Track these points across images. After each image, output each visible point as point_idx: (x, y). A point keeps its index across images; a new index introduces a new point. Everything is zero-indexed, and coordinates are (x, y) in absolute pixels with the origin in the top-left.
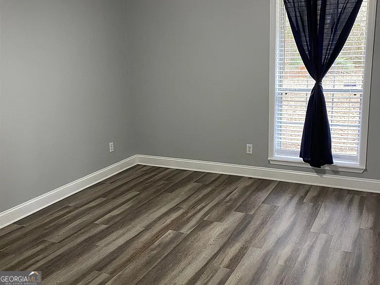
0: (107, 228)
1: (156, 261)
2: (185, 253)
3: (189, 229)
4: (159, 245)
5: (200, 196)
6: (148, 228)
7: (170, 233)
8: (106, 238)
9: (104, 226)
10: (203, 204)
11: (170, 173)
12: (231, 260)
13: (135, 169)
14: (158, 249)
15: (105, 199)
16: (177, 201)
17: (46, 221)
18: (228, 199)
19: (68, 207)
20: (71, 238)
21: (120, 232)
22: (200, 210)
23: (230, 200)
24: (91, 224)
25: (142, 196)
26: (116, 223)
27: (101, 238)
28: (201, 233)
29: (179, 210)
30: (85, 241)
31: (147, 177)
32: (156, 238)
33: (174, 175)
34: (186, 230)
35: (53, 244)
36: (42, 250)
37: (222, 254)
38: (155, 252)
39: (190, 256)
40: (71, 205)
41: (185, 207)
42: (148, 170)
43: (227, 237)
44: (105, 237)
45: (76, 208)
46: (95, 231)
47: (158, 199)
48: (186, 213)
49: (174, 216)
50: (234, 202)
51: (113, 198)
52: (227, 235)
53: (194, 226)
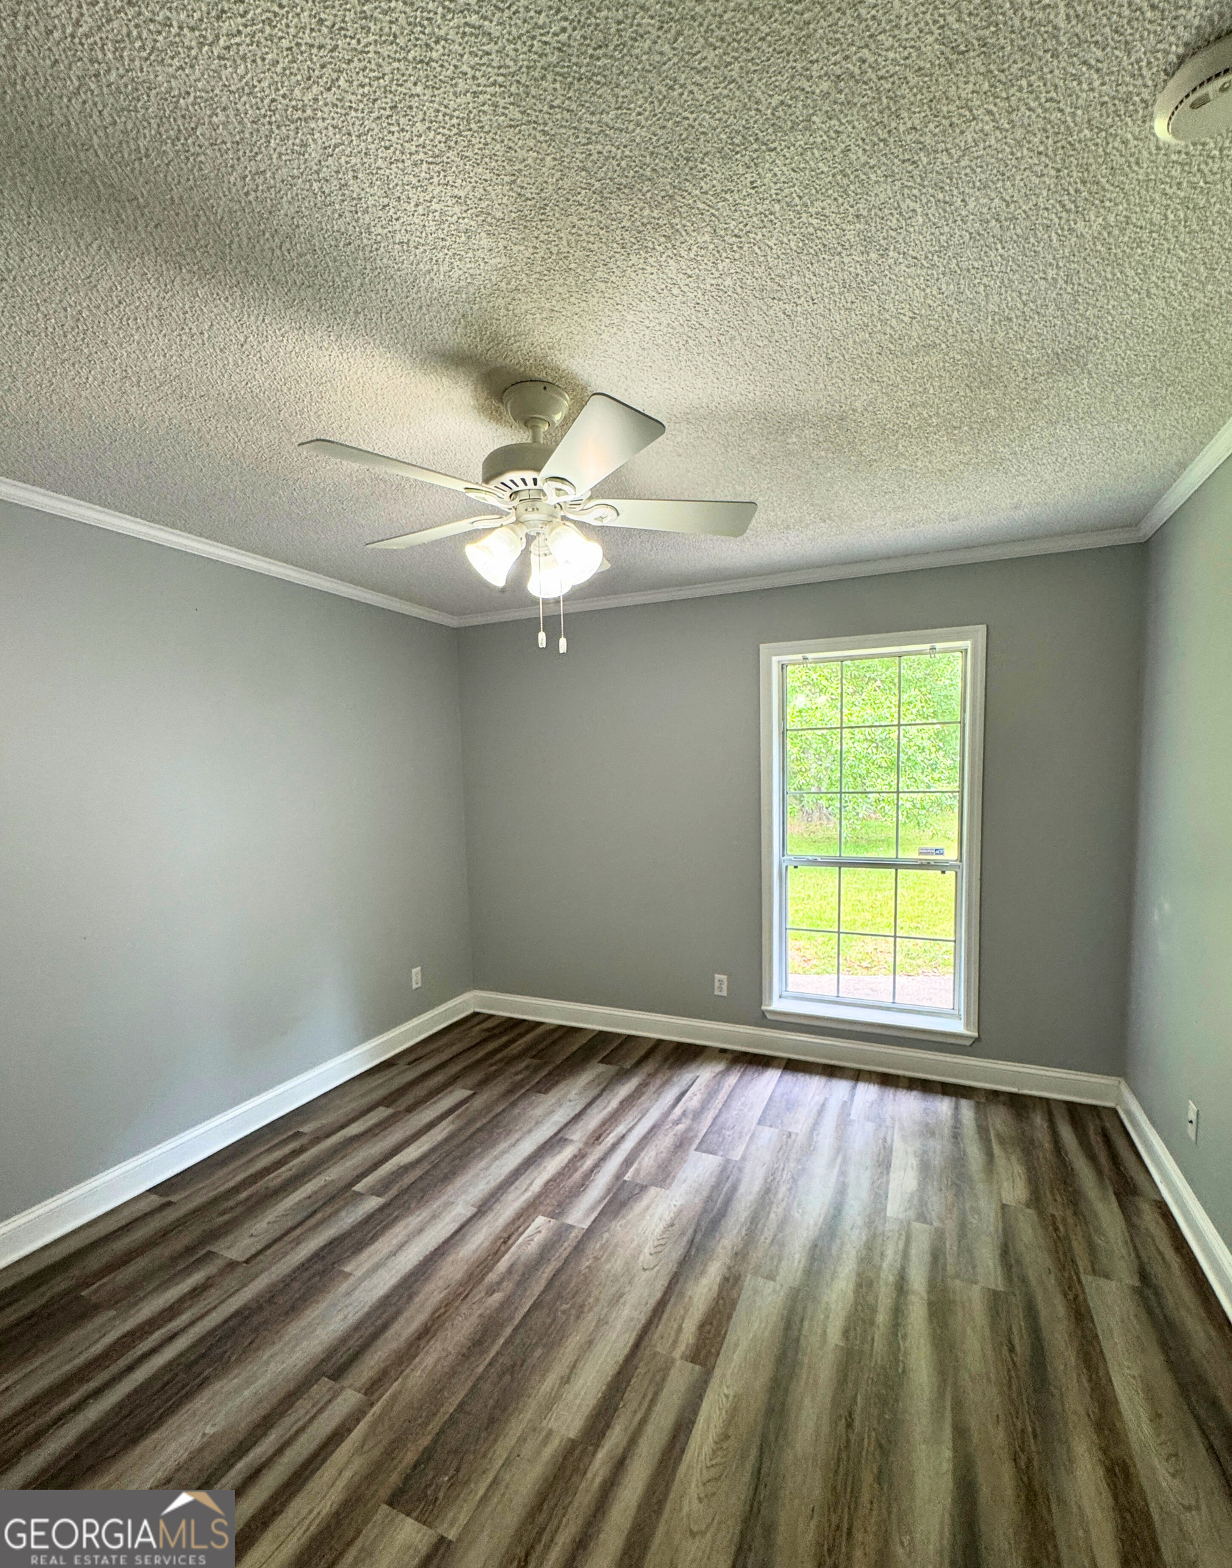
0: (381, 1209)
1: (498, 1335)
2: (579, 1300)
3: (587, 1215)
4: (510, 1271)
5: (614, 1104)
6: (483, 1208)
7: (540, 1227)
8: (373, 1243)
9: (373, 1203)
10: (621, 1129)
11: (544, 1037)
12: (701, 1327)
13: (469, 1024)
14: (508, 1286)
15: (390, 1111)
16: (561, 1116)
17: (232, 1184)
18: (678, 1111)
19: (298, 1135)
20: (282, 1243)
21: (413, 1221)
22: (614, 1146)
23: (684, 1114)
24: (343, 1194)
25: (478, 1103)
26: (408, 1188)
27: (359, 1247)
28: (617, 1226)
29: (562, 1148)
30: (317, 1256)
31: (491, 1046)
32: (505, 1242)
33: (554, 1043)
34: (579, 1215)
35: (232, 1265)
36: (196, 1293)
37: (675, 1305)
38: (498, 1296)
39: (591, 1314)
40: (306, 1129)
41: (578, 1136)
42: (494, 1028)
43: (685, 1239)
44: (374, 1239)
45: (317, 1140)
46: (349, 1218)
47: (517, 1111)
48: (580, 1156)
49: (553, 1165)
50: (693, 1120)
51: (410, 1110)
52: (683, 1234)
53: (600, 1201)
